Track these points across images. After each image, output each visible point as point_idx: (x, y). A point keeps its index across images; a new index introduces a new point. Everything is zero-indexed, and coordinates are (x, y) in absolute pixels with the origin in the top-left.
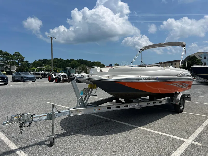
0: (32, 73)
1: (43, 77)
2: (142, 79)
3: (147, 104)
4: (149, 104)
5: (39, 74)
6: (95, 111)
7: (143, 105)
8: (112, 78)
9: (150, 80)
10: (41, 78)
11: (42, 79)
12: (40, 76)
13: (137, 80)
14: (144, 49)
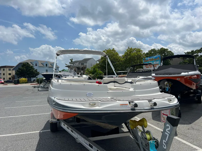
14: (59, 54)
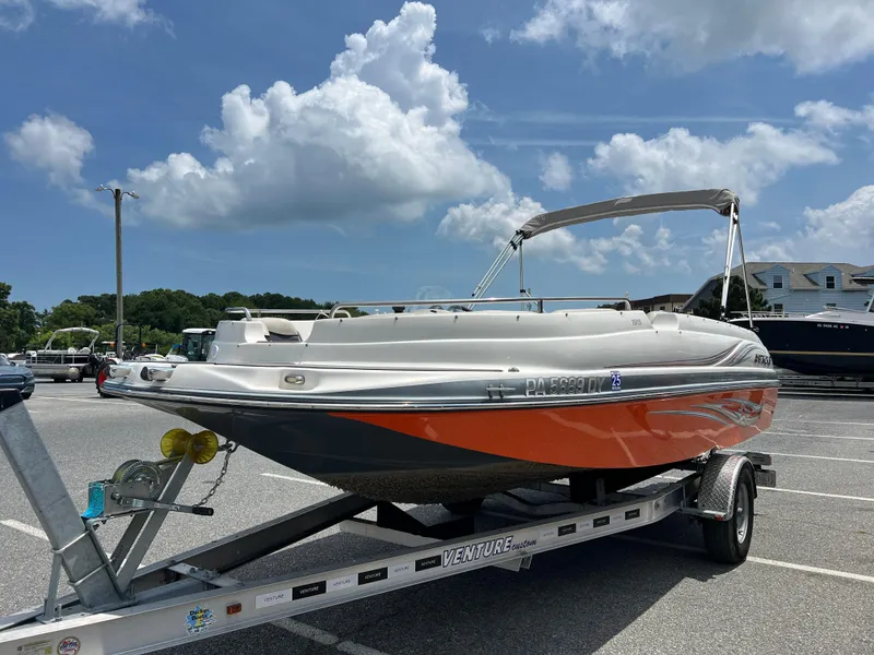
0: (35, 355)
1: (83, 374)
2: (521, 389)
3: (562, 532)
4: (573, 528)
5: (68, 360)
6: (198, 623)
7: (534, 542)
8: (316, 385)
9: (576, 389)
10: (78, 379)
11: (80, 381)
12: (73, 369)
13: (489, 393)
14: (531, 228)
